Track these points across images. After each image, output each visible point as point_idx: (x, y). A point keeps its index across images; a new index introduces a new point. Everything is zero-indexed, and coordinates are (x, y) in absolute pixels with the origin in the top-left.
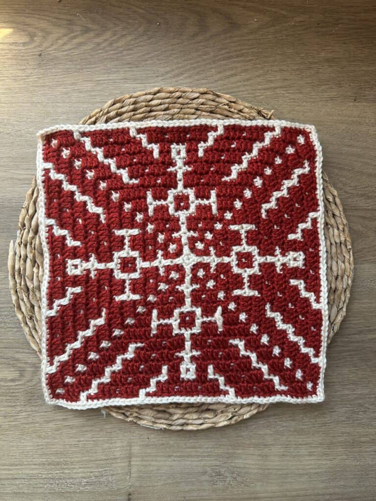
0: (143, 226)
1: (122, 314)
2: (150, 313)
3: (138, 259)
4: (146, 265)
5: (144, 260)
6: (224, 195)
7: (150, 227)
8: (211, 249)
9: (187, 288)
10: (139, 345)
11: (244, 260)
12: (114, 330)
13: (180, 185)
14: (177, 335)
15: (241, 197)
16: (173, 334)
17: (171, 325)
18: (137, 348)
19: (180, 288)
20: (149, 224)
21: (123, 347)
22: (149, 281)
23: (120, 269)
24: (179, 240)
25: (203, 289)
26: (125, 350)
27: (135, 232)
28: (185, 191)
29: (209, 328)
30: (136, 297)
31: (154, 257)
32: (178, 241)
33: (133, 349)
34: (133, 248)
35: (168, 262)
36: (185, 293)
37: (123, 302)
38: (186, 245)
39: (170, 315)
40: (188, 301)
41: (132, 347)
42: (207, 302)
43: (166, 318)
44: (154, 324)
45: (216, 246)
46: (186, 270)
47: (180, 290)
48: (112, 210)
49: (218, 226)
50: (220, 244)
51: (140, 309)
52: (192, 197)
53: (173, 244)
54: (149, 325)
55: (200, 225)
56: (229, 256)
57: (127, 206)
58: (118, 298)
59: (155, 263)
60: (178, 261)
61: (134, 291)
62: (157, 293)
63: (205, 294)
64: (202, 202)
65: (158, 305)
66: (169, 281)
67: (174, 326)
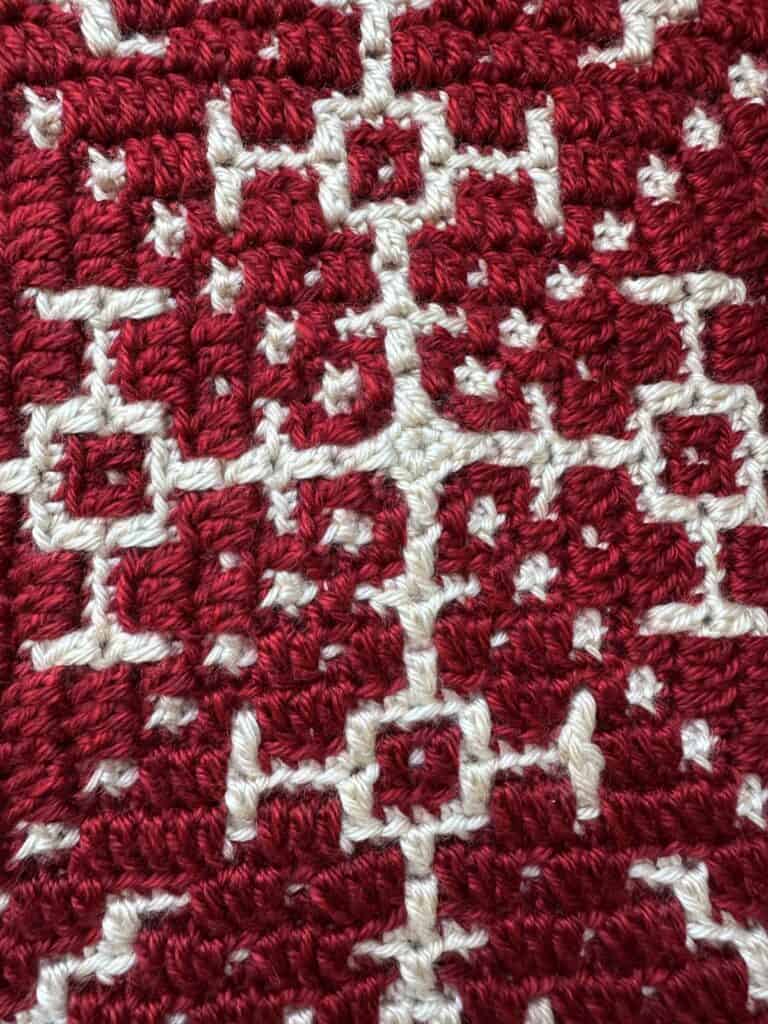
0: (185, 275)
1: (65, 742)
2: (216, 733)
3: (157, 444)
4: (200, 475)
5: (191, 448)
6: (593, 132)
7: (222, 283)
8: (535, 395)
9: (417, 597)
10: (162, 902)
11: (691, 455)
12: (22, 825)
13: (377, 77)
14: (361, 847)
15: (671, 149)
16: (345, 845)
17: (331, 793)
18: (150, 922)
19: (377, 598)
20: (216, 263)
21: (72, 919)
22: (216, 562)
23: (59, 497)
24: (376, 345)
25: (499, 601)
26: (84, 933)
27: (144, 302)
28: (397, 108)
29: (530, 806)
30: (146, 648)
31: (242, 434)
32: (369, 352)
33: (129, 930)
34: (132, 386)
35: (314, 462)
36: (406, 623)
37: (70, 675)
38: (406, 372)
39: (326, 741)
40: (421, 664)
41: (122, 915)
42: (518, 669)
43: (305, 757)
44: (242, 792)
45: (557, 383)
46: (412, 501)
47: (376, 606)
48: (25, 187)
49: (566, 285)
50: (574, 372)
51: (166, 713)
52: (435, 138)
53: (341, 368)
54: (213, 799)
55: (474, 279)
56: (619, 431)
57: (105, 171)
58: (47, 655)
59: (247, 468)
60: (366, 455)
61: (133, 613)
62: (259, 624)
63: (508, 629)
64: (481, 163)
65: (264, 686)
66: (318, 563)
67: (346, 801)
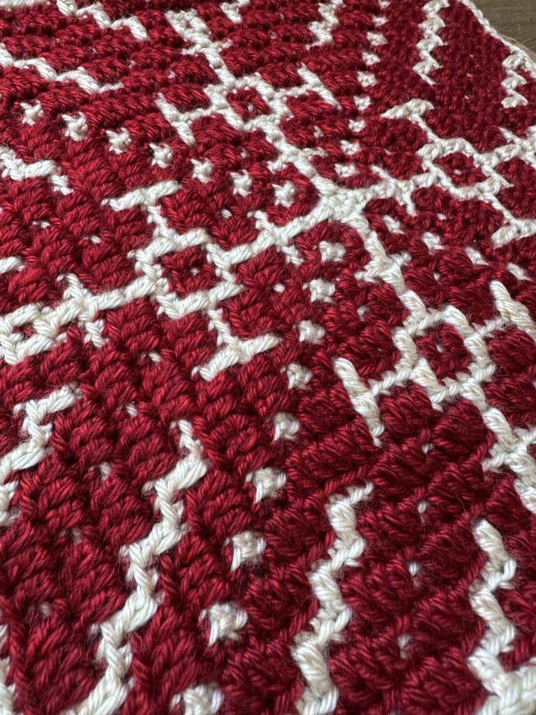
0: (180, 170)
2: (329, 380)
3: (211, 248)
4: (239, 254)
5: (227, 245)
6: (329, 68)
7: (201, 170)
8: (376, 169)
9: (384, 266)
10: (358, 495)
11: (457, 172)
12: (248, 478)
13: (225, 75)
14: (444, 403)
15: (364, 68)
17: (410, 384)
18: (360, 508)
19: (367, 275)
20: (194, 161)
22: (273, 292)
23: (170, 291)
24: (291, 169)
25: (421, 256)
27: (167, 187)
28: (239, 84)
30: (265, 342)
31: (249, 233)
32: (290, 173)
33: (350, 518)
34: (180, 227)
35: (295, 227)
36: (388, 280)
37: (231, 373)
38: (313, 175)
39: (390, 357)
40: (410, 299)
41: (341, 513)
42: (456, 283)
43: (384, 370)
44: (364, 402)
45: (380, 160)
46: (354, 224)
47: (369, 280)
48: (81, 157)
49: (357, 126)
50: (386, 154)
51: (297, 376)
52: (264, 89)
53: (282, 185)
54: (350, 415)
55: (316, 135)
56: (420, 171)
57: (118, 140)
58: (209, 371)
59: (262, 243)
60: (317, 215)
61: (244, 330)
64: (289, 93)
